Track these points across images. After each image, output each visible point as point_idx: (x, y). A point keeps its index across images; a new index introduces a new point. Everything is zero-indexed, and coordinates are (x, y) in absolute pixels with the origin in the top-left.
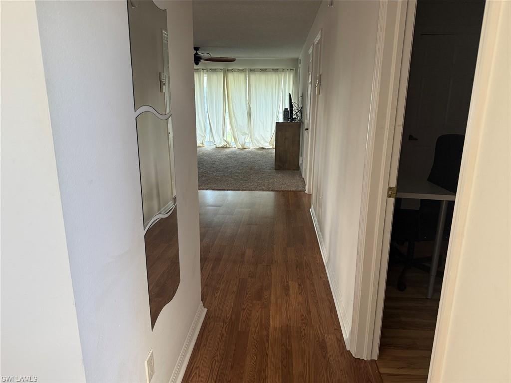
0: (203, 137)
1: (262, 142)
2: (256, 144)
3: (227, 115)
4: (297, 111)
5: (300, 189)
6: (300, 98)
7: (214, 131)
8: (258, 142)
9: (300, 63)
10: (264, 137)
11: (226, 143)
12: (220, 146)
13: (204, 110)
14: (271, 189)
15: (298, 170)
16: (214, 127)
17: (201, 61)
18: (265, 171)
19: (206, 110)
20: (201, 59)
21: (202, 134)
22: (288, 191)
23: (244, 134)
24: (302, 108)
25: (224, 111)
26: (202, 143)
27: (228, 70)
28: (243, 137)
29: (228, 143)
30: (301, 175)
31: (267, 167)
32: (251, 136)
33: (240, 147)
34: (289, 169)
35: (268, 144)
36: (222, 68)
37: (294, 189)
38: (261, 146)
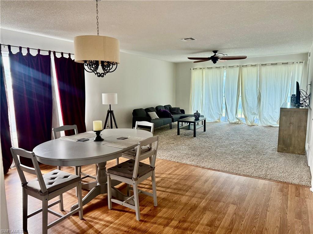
0: (220, 115)
1: (270, 121)
2: (264, 122)
3: (240, 98)
4: (304, 97)
5: (303, 183)
6: (309, 86)
7: (229, 111)
8: (266, 120)
9: (310, 56)
10: (272, 117)
11: (238, 120)
12: (233, 122)
13: (222, 95)
14: (269, 177)
15: (304, 155)
16: (229, 108)
17: (219, 60)
18: (266, 153)
19: (224, 95)
20: (219, 59)
21: (219, 113)
22: (288, 184)
23: (255, 114)
24: (310, 95)
25: (238, 96)
26: (219, 120)
27: (243, 66)
28: (252, 116)
29: (240, 120)
30: (306, 162)
31: (269, 148)
32: (259, 116)
33: (250, 124)
34: (293, 153)
35: (276, 123)
36: (238, 65)
37: (296, 182)
38: (269, 124)
